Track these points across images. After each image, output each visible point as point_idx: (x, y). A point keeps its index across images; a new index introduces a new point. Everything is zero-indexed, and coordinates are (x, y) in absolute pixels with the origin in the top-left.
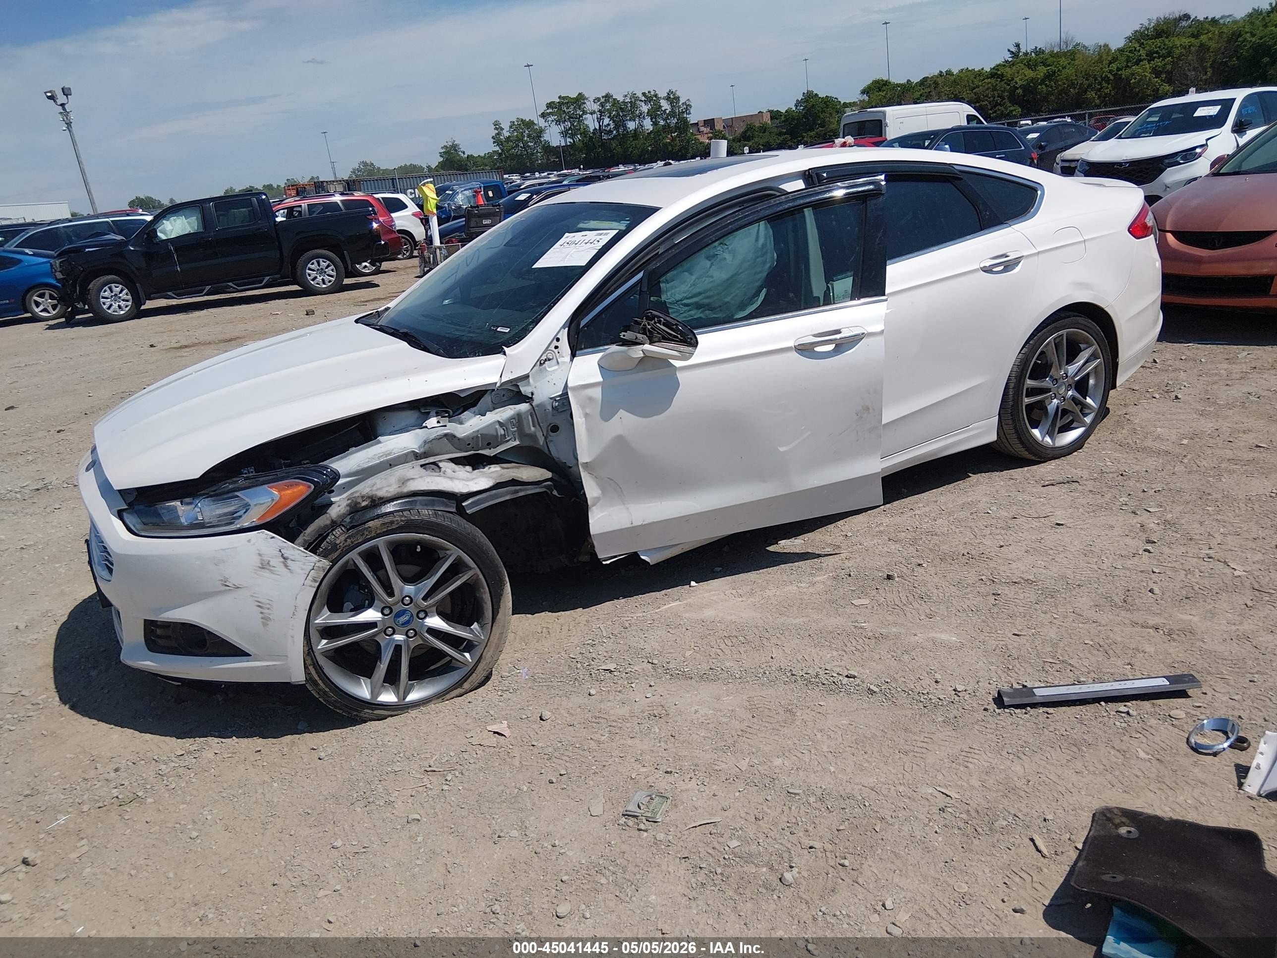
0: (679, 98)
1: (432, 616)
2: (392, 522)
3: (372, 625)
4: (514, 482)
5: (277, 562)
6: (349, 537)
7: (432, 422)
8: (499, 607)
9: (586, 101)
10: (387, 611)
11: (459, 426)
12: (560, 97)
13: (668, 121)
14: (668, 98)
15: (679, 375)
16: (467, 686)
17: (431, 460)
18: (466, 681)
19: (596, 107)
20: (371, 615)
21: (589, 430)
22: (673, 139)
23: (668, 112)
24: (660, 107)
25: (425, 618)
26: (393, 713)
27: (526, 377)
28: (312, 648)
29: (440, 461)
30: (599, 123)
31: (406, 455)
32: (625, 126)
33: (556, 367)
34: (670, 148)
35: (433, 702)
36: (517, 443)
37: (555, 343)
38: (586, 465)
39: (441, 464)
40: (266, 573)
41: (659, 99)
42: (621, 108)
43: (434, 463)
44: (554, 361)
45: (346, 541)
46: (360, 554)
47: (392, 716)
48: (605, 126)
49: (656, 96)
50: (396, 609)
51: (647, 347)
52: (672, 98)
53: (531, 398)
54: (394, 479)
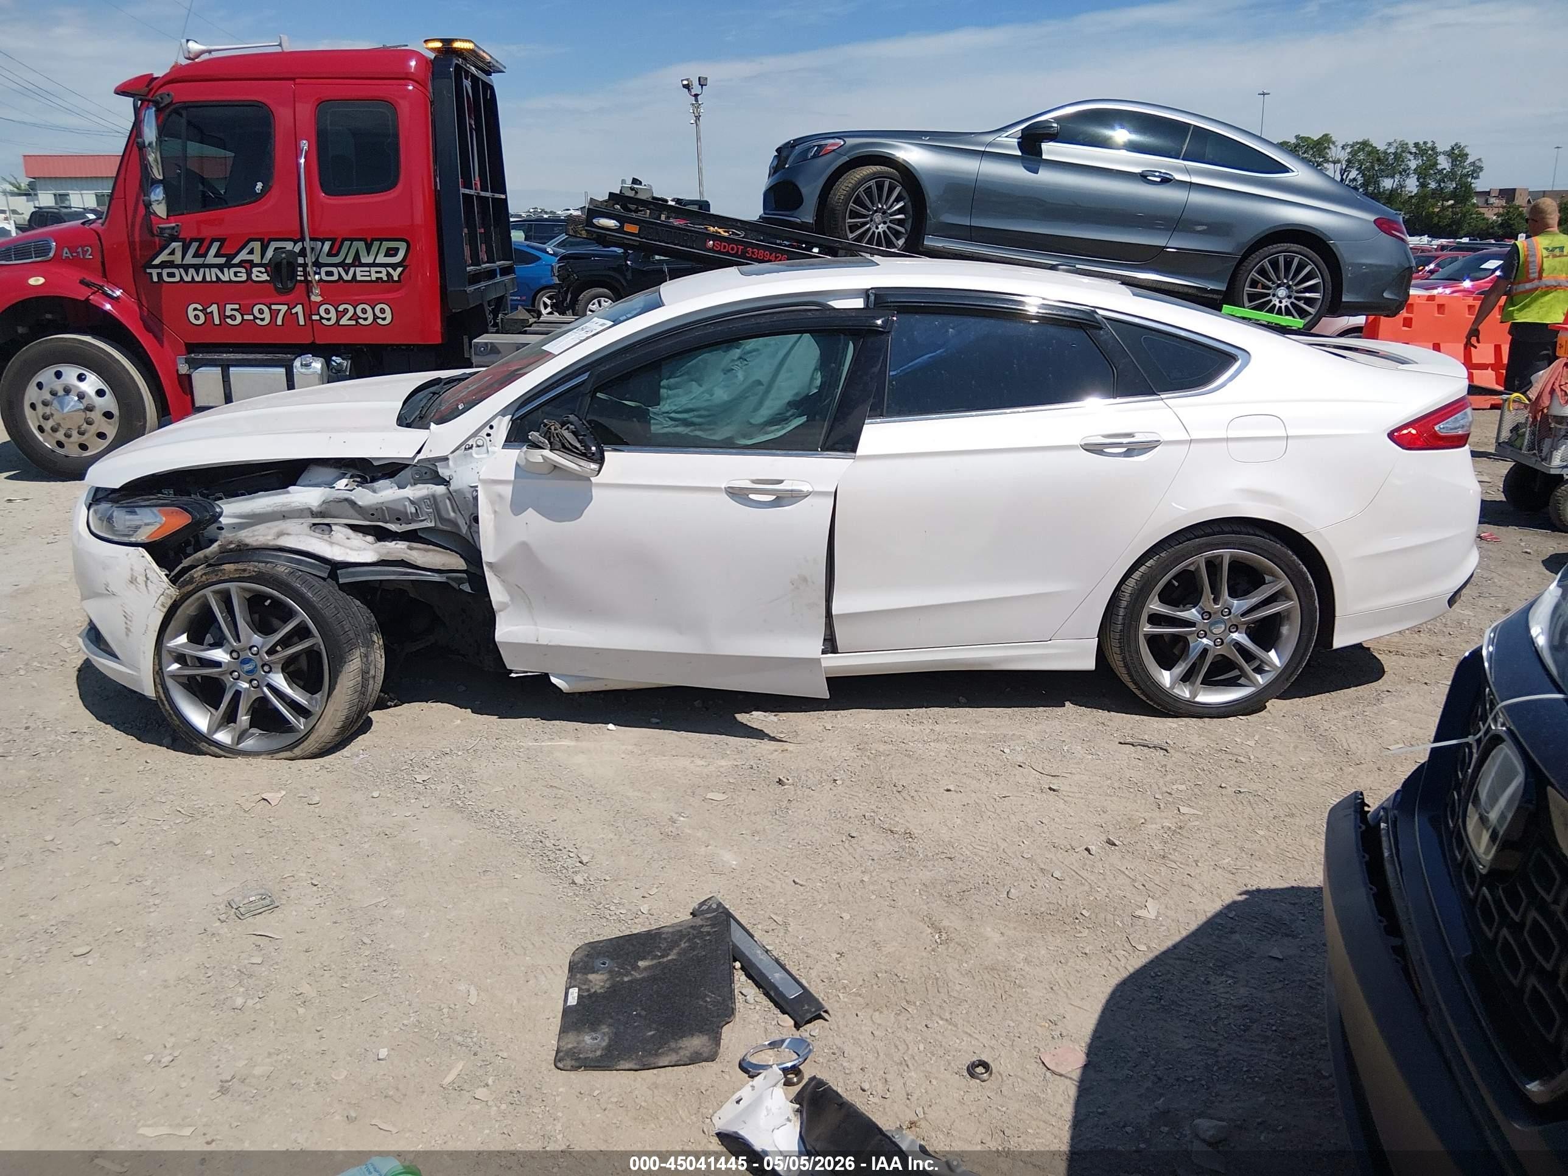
0: (1467, 155)
1: (277, 673)
2: (245, 570)
3: (218, 664)
4: (403, 563)
5: (141, 579)
6: (205, 574)
7: (342, 483)
8: (336, 683)
9: (1331, 146)
10: (235, 655)
12: (1297, 137)
13: (1442, 185)
14: (1450, 154)
15: (595, 491)
16: (297, 751)
17: (326, 521)
18: (296, 746)
19: (1344, 155)
20: (219, 655)
21: (498, 529)
22: (1444, 208)
23: (1445, 172)
24: (1436, 164)
25: (269, 672)
26: (226, 755)
27: (445, 459)
28: (161, 669)
29: (336, 524)
30: (1342, 176)
31: (302, 510)
32: (1377, 183)
33: (485, 456)
34: (1436, 220)
35: (263, 756)
36: (432, 525)
37: (487, 430)
38: (490, 565)
39: (334, 528)
40: (133, 587)
41: (1437, 154)
42: (1379, 160)
43: (328, 525)
44: (484, 448)
45: (201, 576)
46: (215, 592)
47: (225, 757)
48: (1351, 181)
49: (1433, 149)
50: (243, 655)
51: (547, 453)
52: (1457, 155)
53: (448, 482)
54: (275, 530)
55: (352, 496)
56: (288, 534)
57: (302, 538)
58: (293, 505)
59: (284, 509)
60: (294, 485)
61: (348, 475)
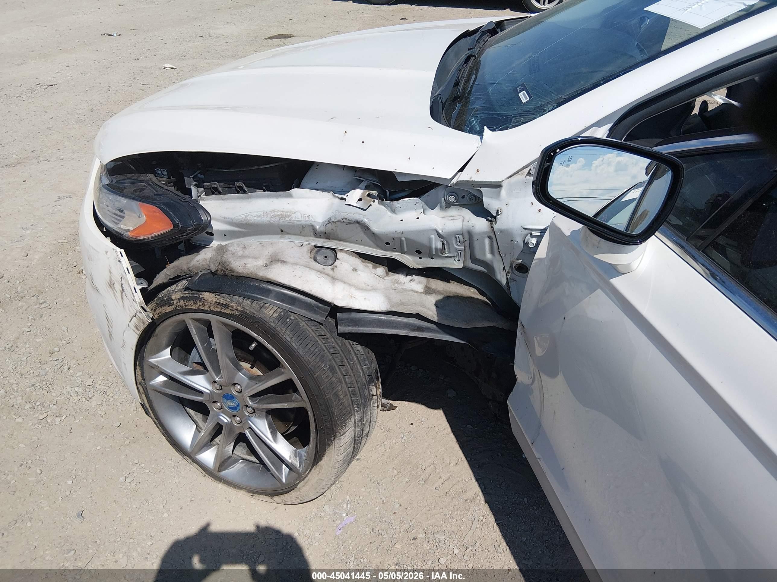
1: (260, 419)
3: (199, 391)
6: (183, 298)
7: (354, 196)
10: (216, 387)
11: (389, 213)
17: (331, 244)
20: (200, 383)
25: (252, 417)
27: (497, 186)
28: (143, 379)
29: (341, 250)
31: (303, 227)
36: (459, 265)
39: (339, 255)
43: (333, 250)
46: (195, 320)
50: (225, 390)
53: (495, 217)
54: (268, 251)
55: (365, 217)
56: (283, 262)
57: (300, 271)
58: (294, 217)
59: (282, 221)
60: (298, 187)
61: (363, 185)
